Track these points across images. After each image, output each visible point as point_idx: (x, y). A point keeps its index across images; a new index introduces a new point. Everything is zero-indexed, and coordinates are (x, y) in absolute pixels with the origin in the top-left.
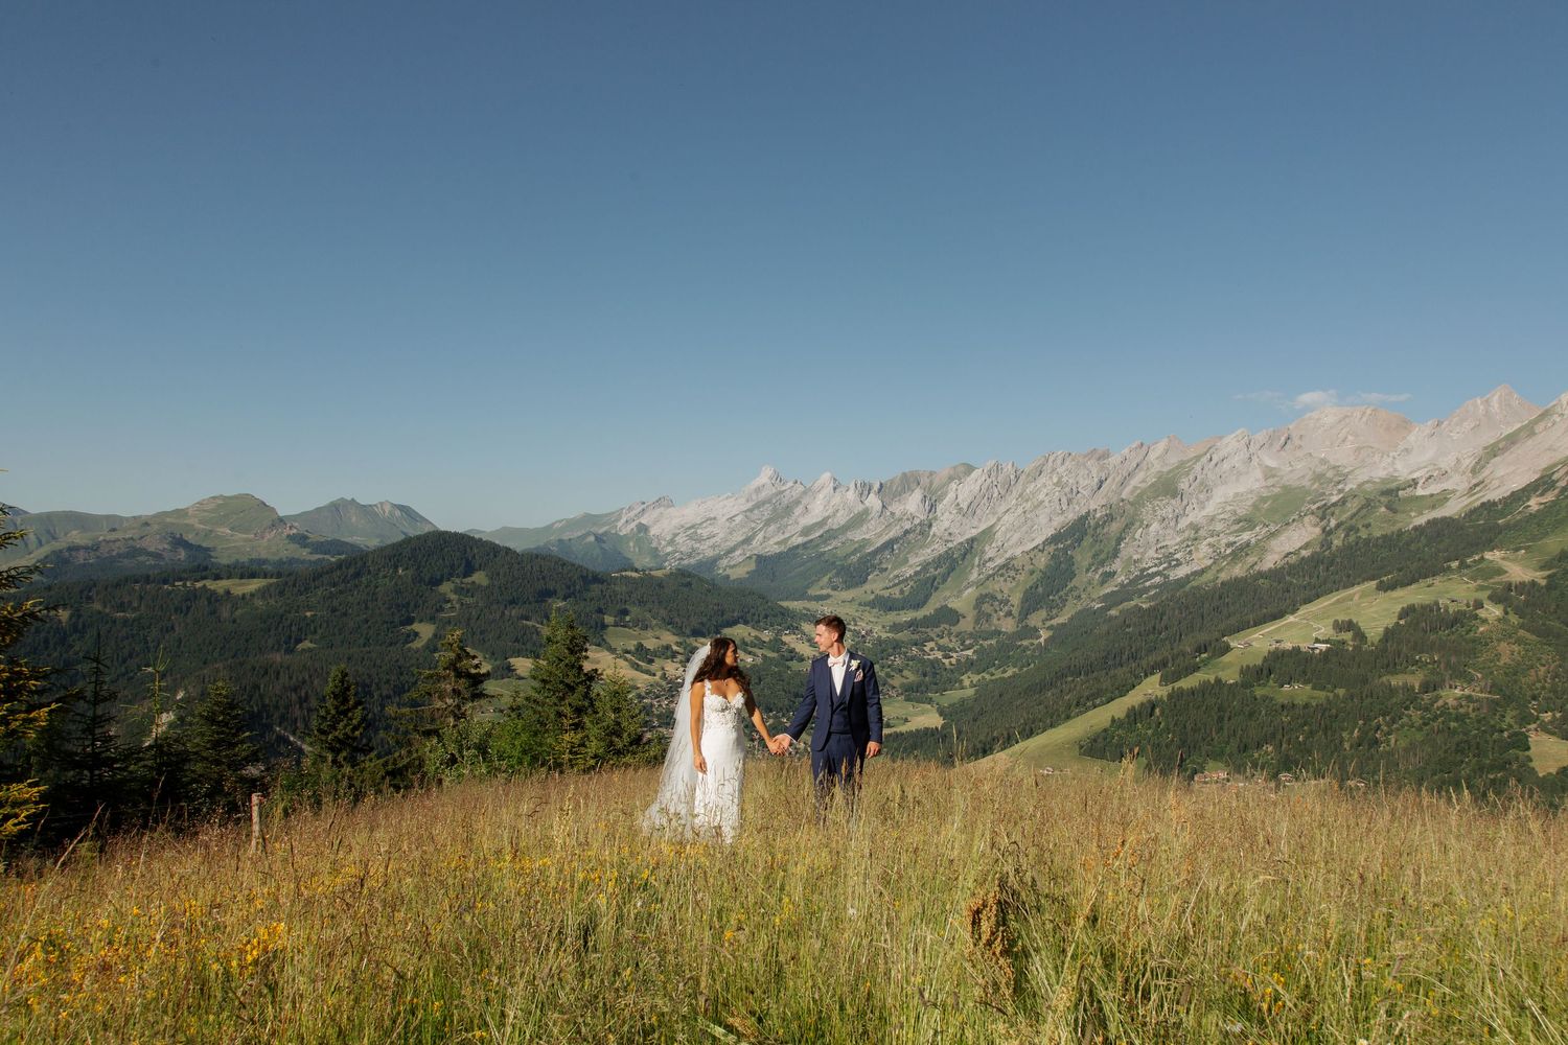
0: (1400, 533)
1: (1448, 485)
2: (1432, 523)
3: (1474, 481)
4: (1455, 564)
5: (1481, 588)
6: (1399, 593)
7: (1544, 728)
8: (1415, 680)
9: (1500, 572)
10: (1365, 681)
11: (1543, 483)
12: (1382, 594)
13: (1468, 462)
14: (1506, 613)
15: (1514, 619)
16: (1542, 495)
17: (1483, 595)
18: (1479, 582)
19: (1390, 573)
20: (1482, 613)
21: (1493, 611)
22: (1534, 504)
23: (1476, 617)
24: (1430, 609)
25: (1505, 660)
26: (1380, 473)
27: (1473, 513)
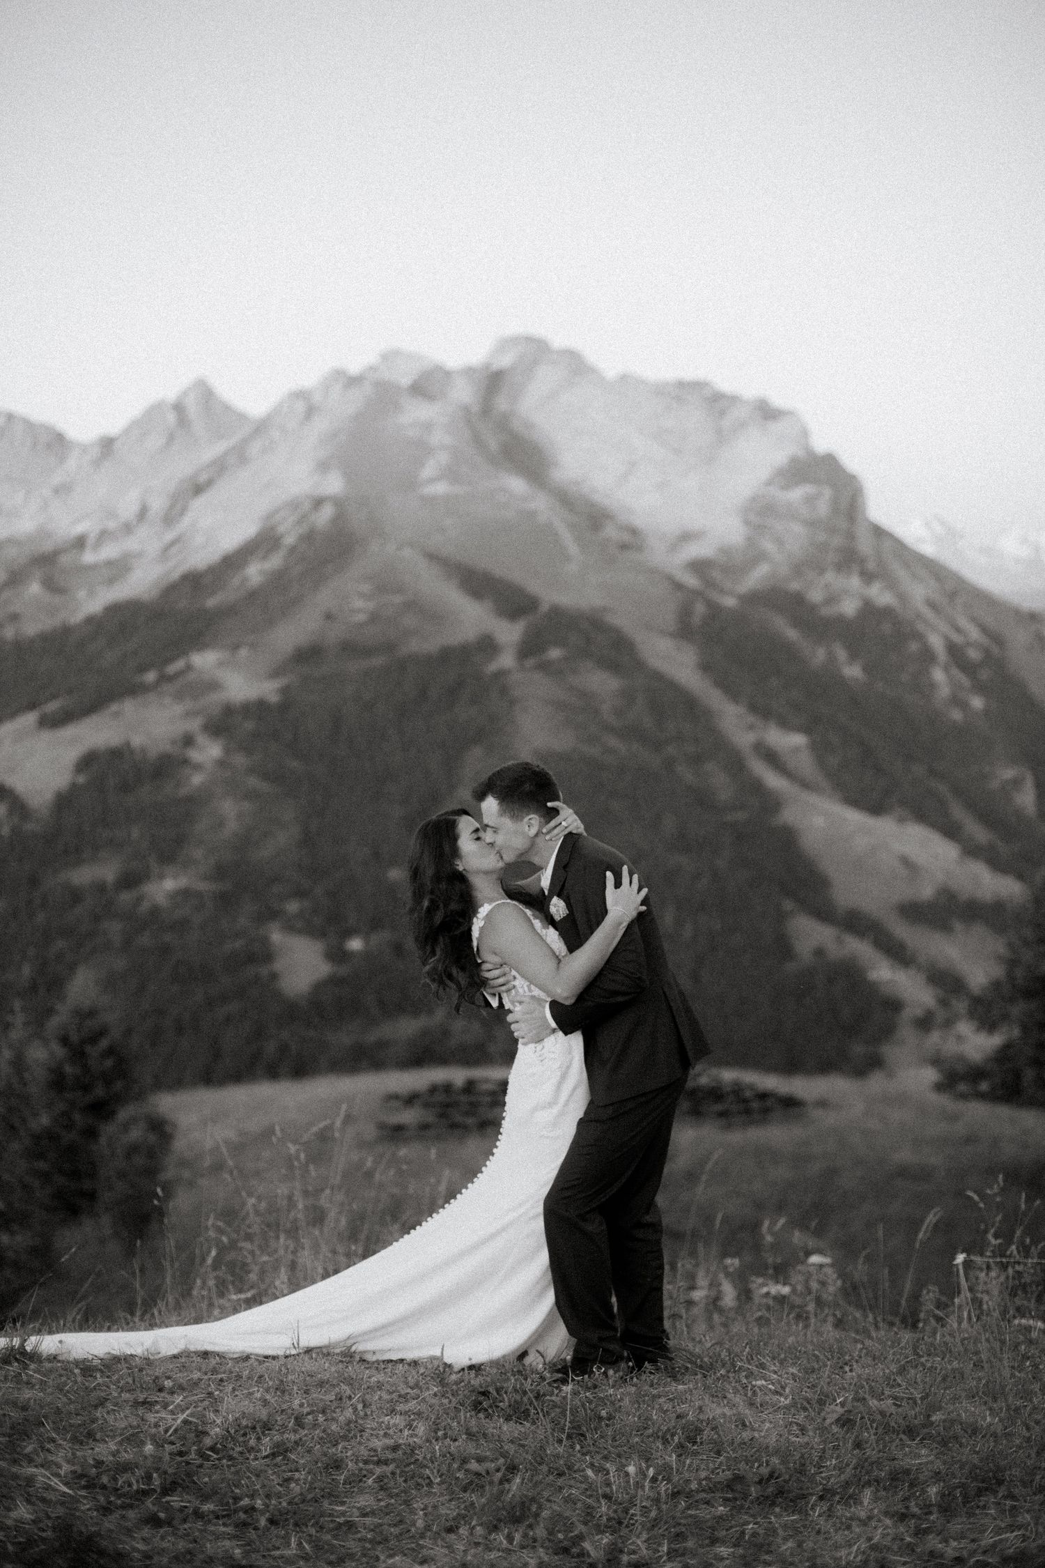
0: (66, 630)
1: (131, 544)
2: (114, 610)
3: (169, 536)
4: (151, 676)
5: (188, 714)
6: (69, 731)
7: (290, 928)
8: (106, 871)
9: (214, 686)
10: (34, 882)
11: (264, 542)
12: (47, 736)
13: (158, 505)
14: (227, 751)
15: (240, 760)
16: (265, 558)
17: (194, 725)
18: (188, 704)
19: (54, 697)
20: (195, 755)
21: (209, 751)
22: (255, 572)
23: (186, 762)
24: (117, 754)
25: (232, 826)
26: (25, 525)
27: (171, 590)
